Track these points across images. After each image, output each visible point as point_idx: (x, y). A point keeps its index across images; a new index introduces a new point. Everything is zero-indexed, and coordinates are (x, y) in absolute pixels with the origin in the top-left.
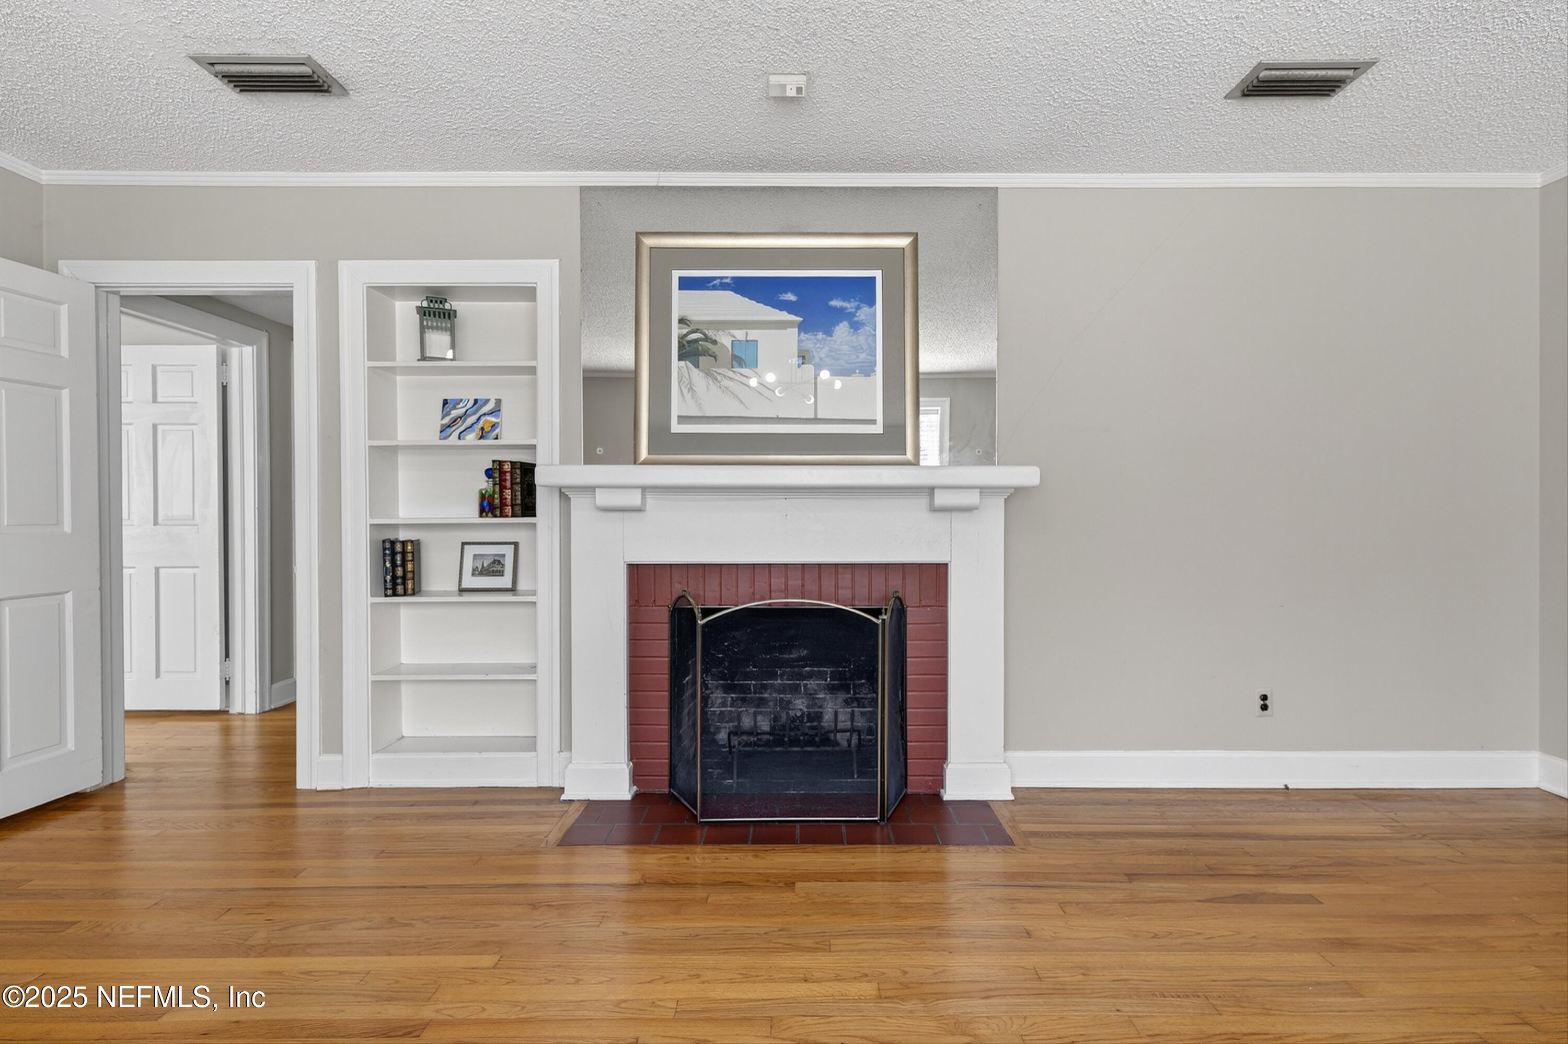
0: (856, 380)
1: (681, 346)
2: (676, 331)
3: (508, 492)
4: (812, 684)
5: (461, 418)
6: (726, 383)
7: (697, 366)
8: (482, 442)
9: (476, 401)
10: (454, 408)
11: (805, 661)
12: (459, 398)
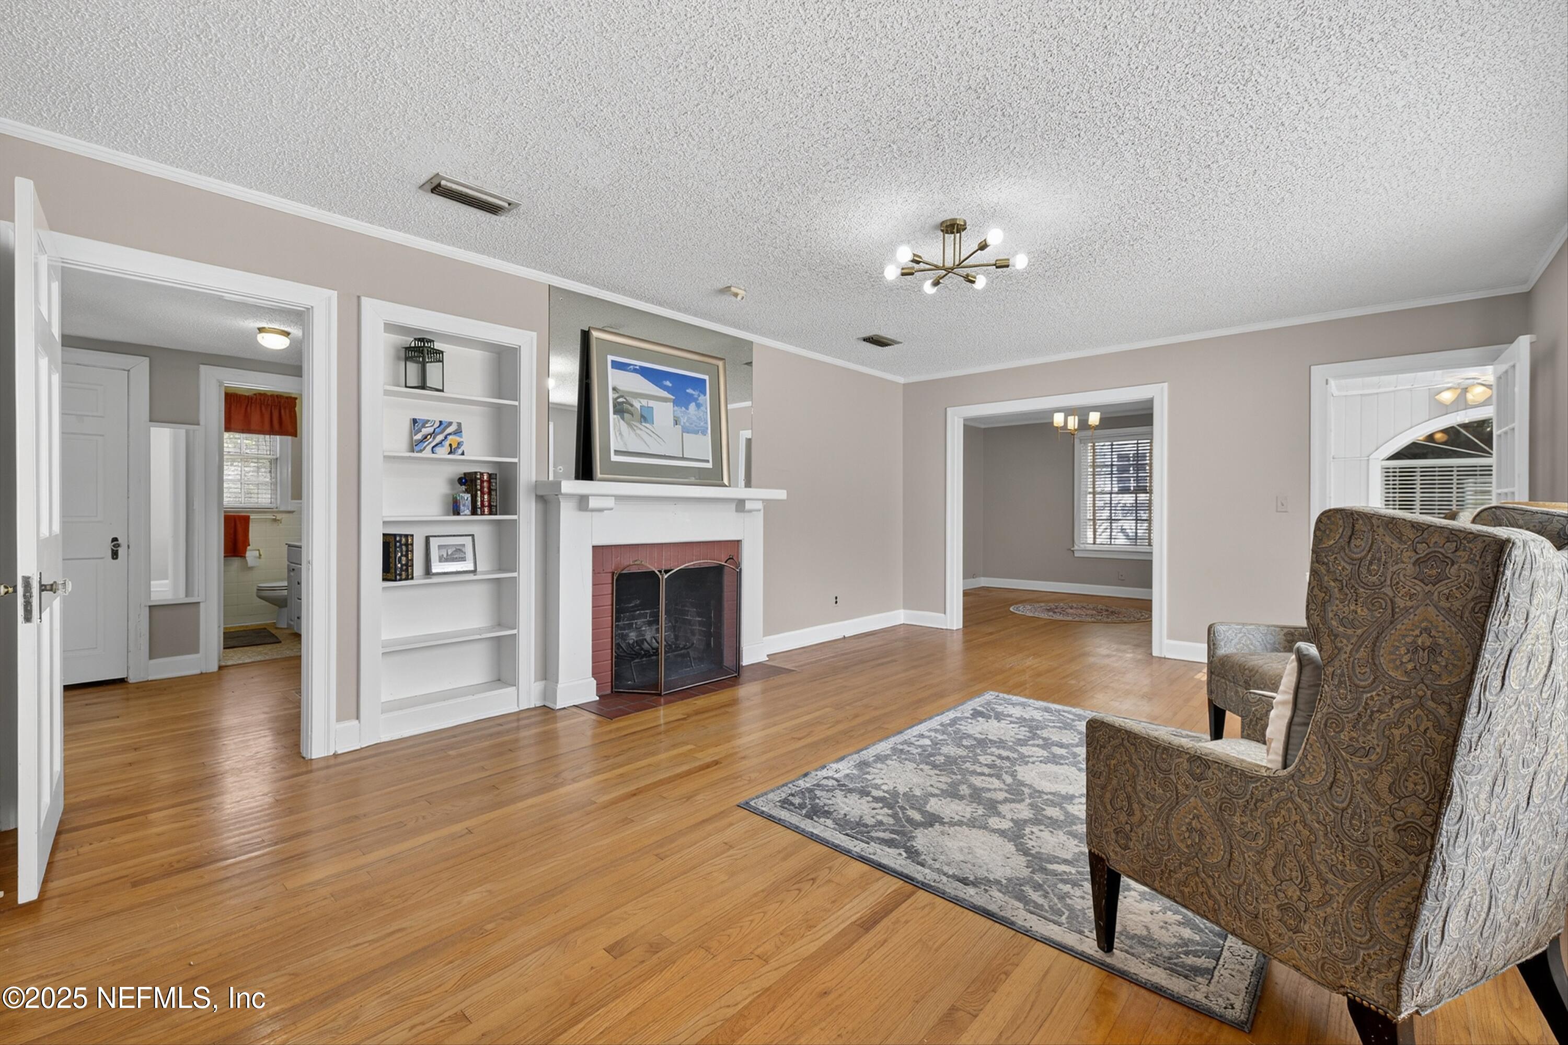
0: (700, 436)
1: (615, 406)
2: (611, 395)
3: (486, 497)
4: (639, 622)
5: (431, 435)
6: (638, 432)
7: (623, 419)
8: (451, 456)
9: (441, 422)
10: (423, 426)
11: (636, 608)
12: (426, 418)
